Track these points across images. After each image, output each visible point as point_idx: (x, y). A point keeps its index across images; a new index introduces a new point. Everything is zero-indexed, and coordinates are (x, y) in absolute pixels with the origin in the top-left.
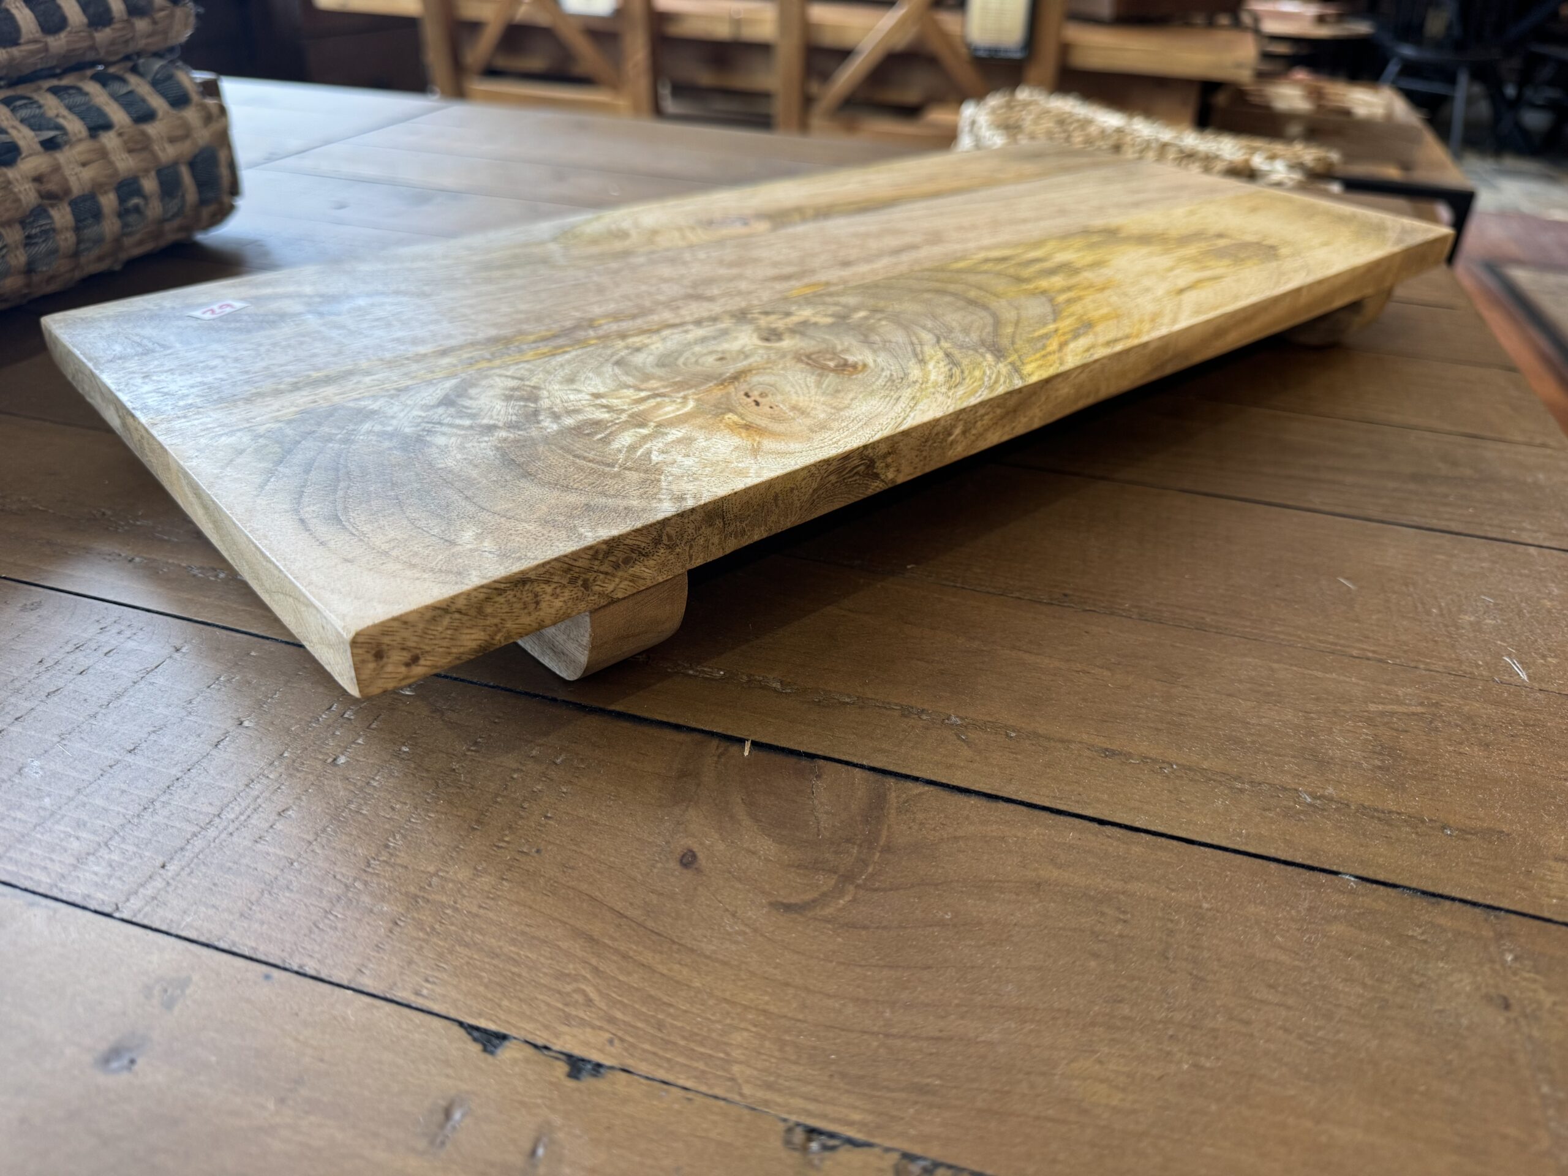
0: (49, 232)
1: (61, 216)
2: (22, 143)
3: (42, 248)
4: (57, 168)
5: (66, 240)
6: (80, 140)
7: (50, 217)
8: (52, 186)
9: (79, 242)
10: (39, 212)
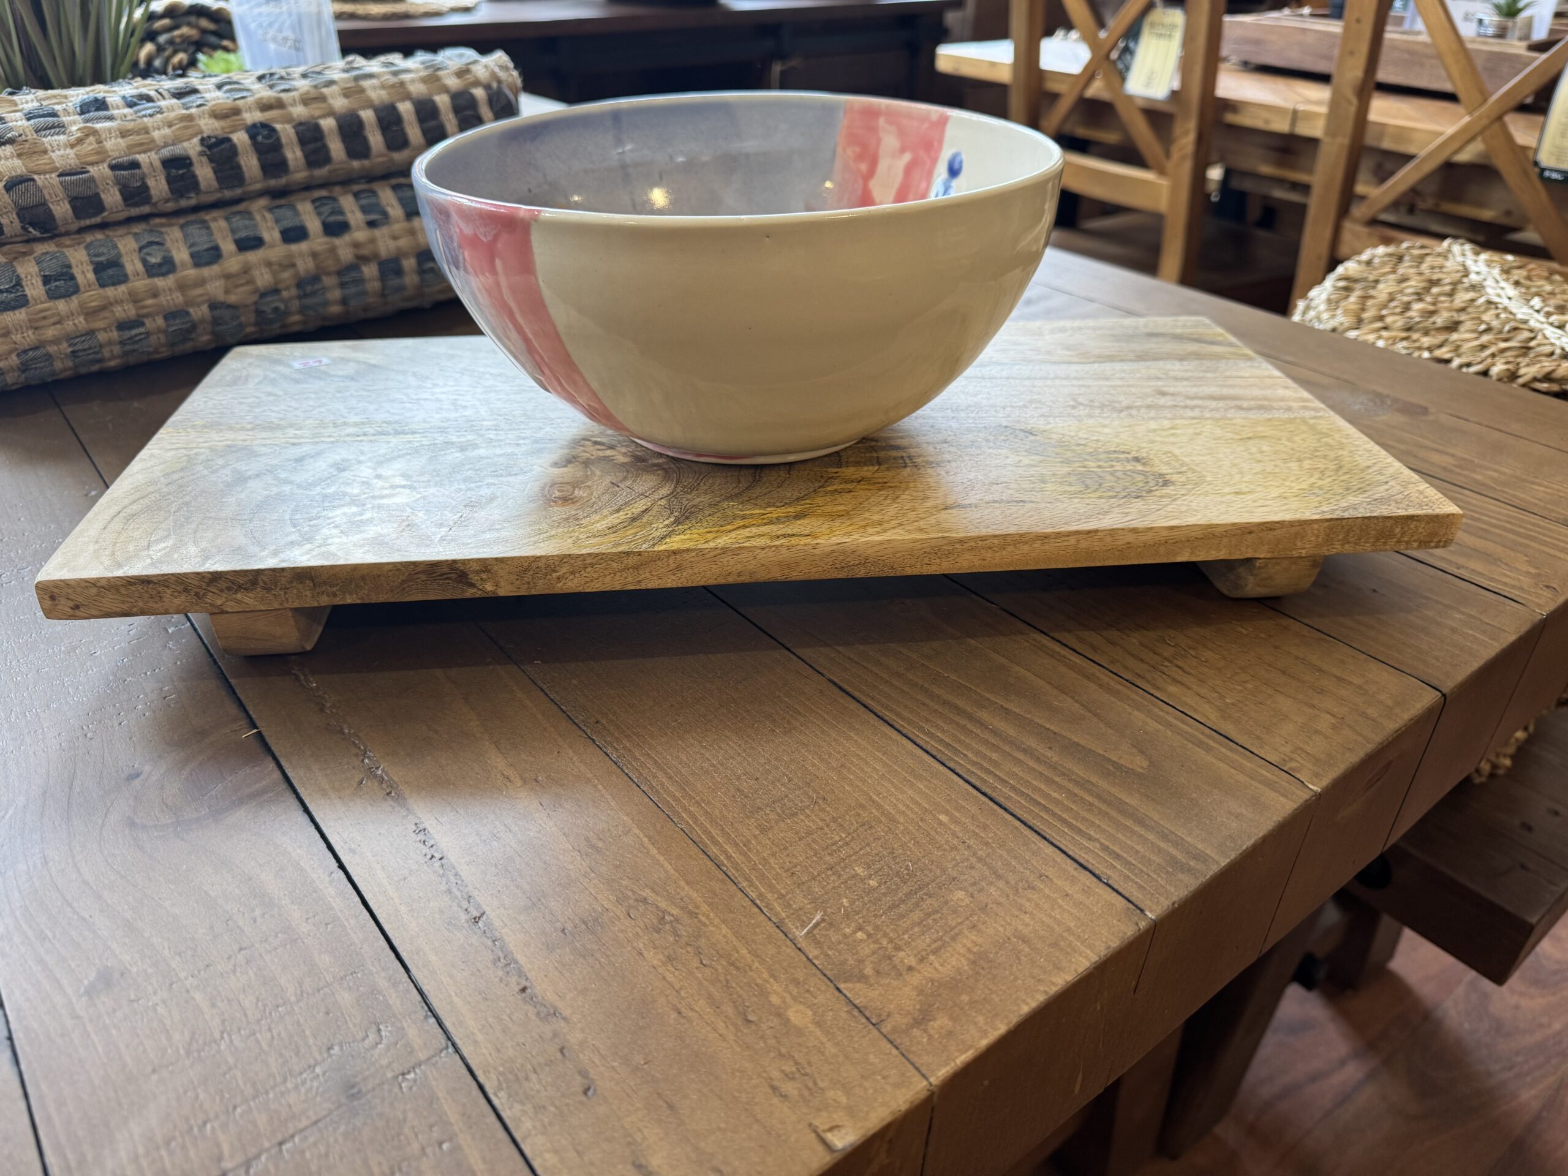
0: (360, 281)
1: (370, 271)
2: (352, 223)
3: (352, 290)
4: (373, 241)
5: (374, 286)
6: (398, 222)
7: (361, 272)
8: (365, 252)
9: (384, 288)
10: (353, 267)
